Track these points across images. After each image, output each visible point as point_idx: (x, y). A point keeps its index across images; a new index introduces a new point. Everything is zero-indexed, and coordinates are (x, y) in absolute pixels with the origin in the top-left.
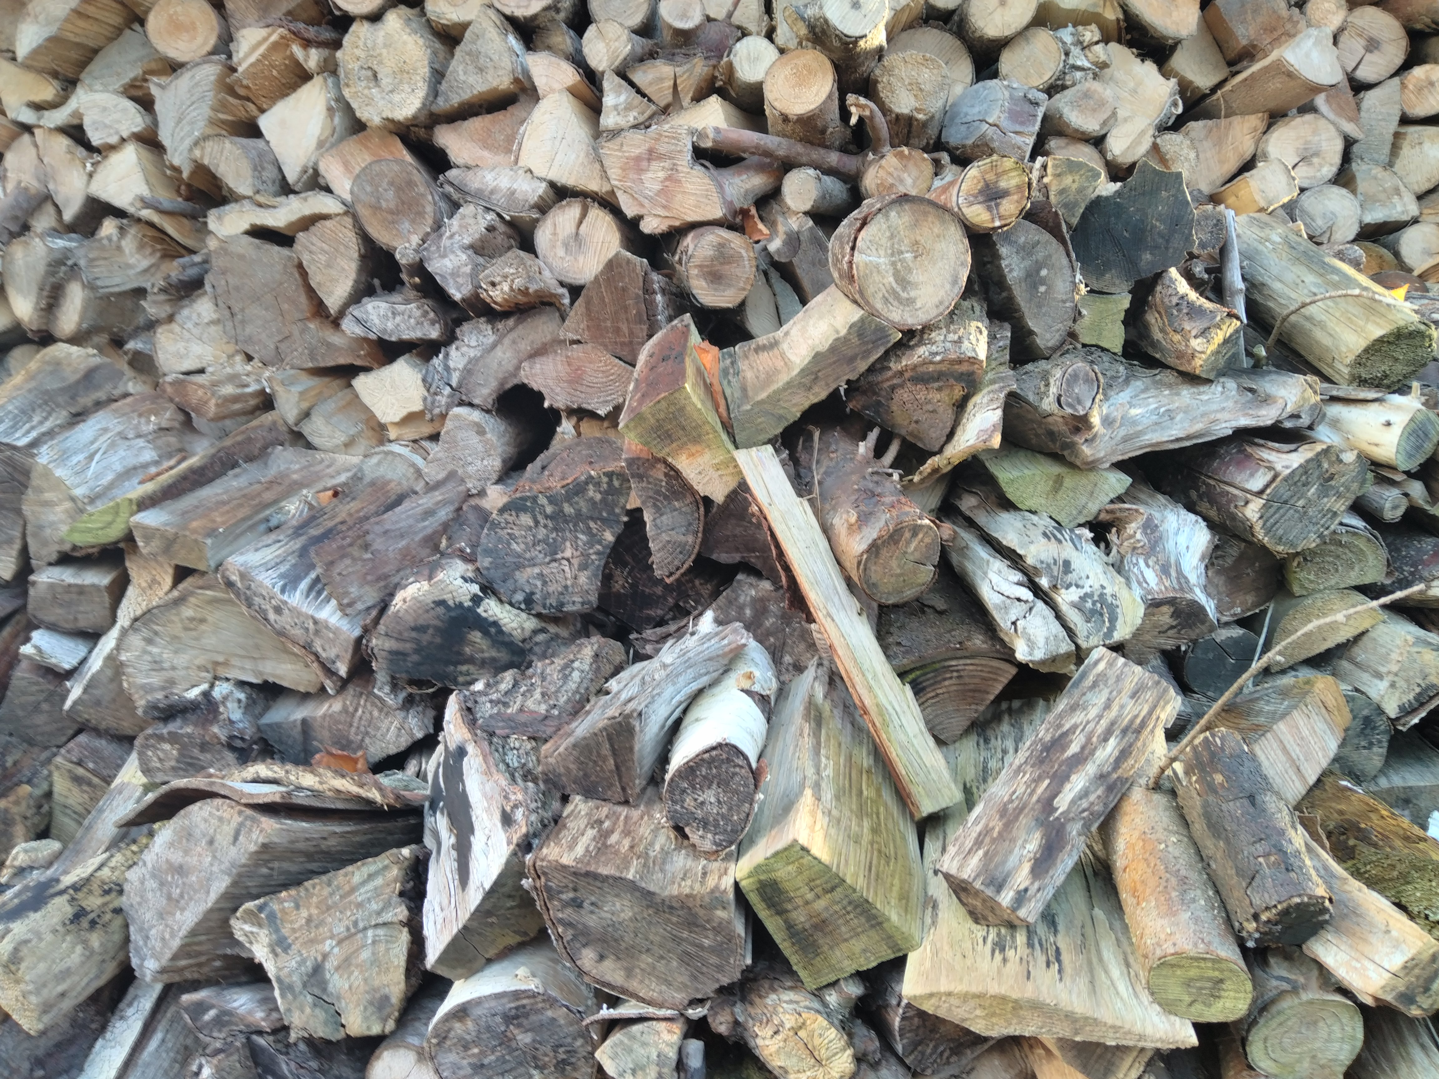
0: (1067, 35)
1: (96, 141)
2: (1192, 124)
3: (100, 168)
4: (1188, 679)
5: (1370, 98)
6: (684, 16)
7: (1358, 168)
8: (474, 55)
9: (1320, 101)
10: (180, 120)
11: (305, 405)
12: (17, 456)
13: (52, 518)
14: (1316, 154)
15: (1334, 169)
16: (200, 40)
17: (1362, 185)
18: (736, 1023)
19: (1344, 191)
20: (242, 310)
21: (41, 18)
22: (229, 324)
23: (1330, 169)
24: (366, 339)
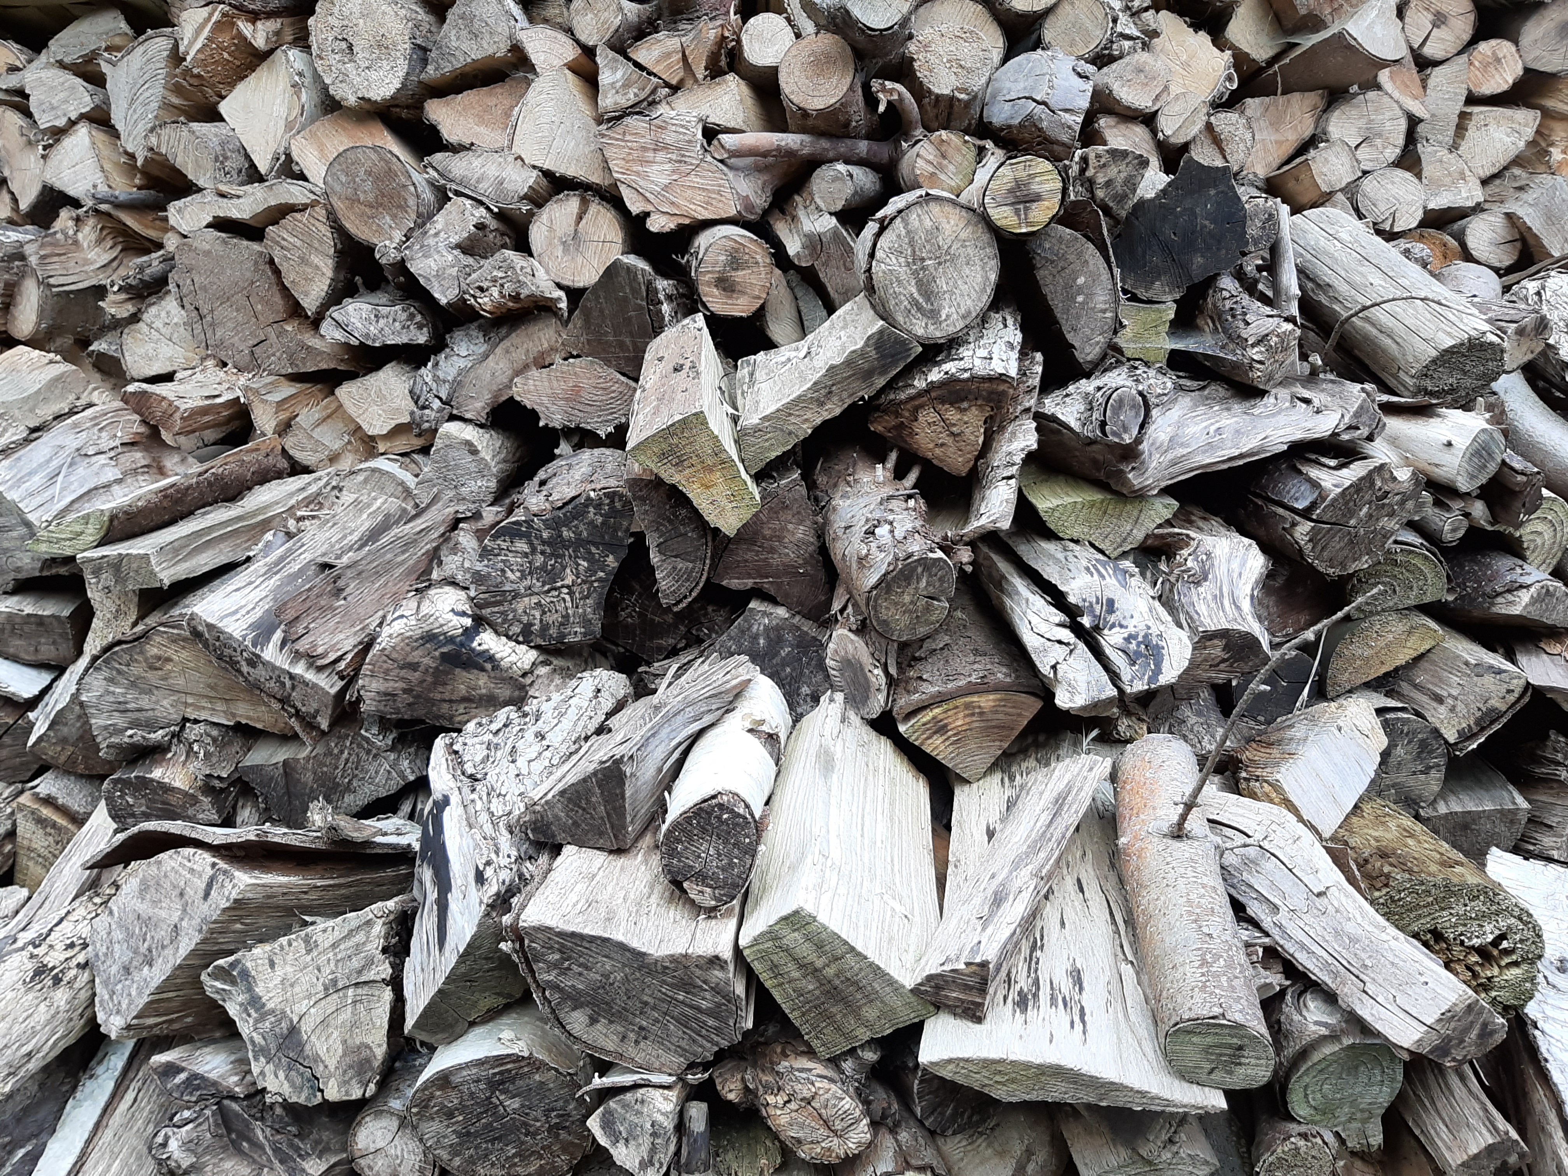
1: (45, 123)
2: (1248, 101)
3: (54, 151)
5: (1436, 75)
7: (1424, 150)
8: (468, 19)
9: (1384, 76)
10: (133, 100)
11: (283, 416)
14: (1379, 135)
15: (1398, 151)
17: (1428, 169)
18: (746, 1091)
19: (1408, 175)
20: (212, 311)
22: (198, 328)
23: (1393, 153)
24: (347, 344)
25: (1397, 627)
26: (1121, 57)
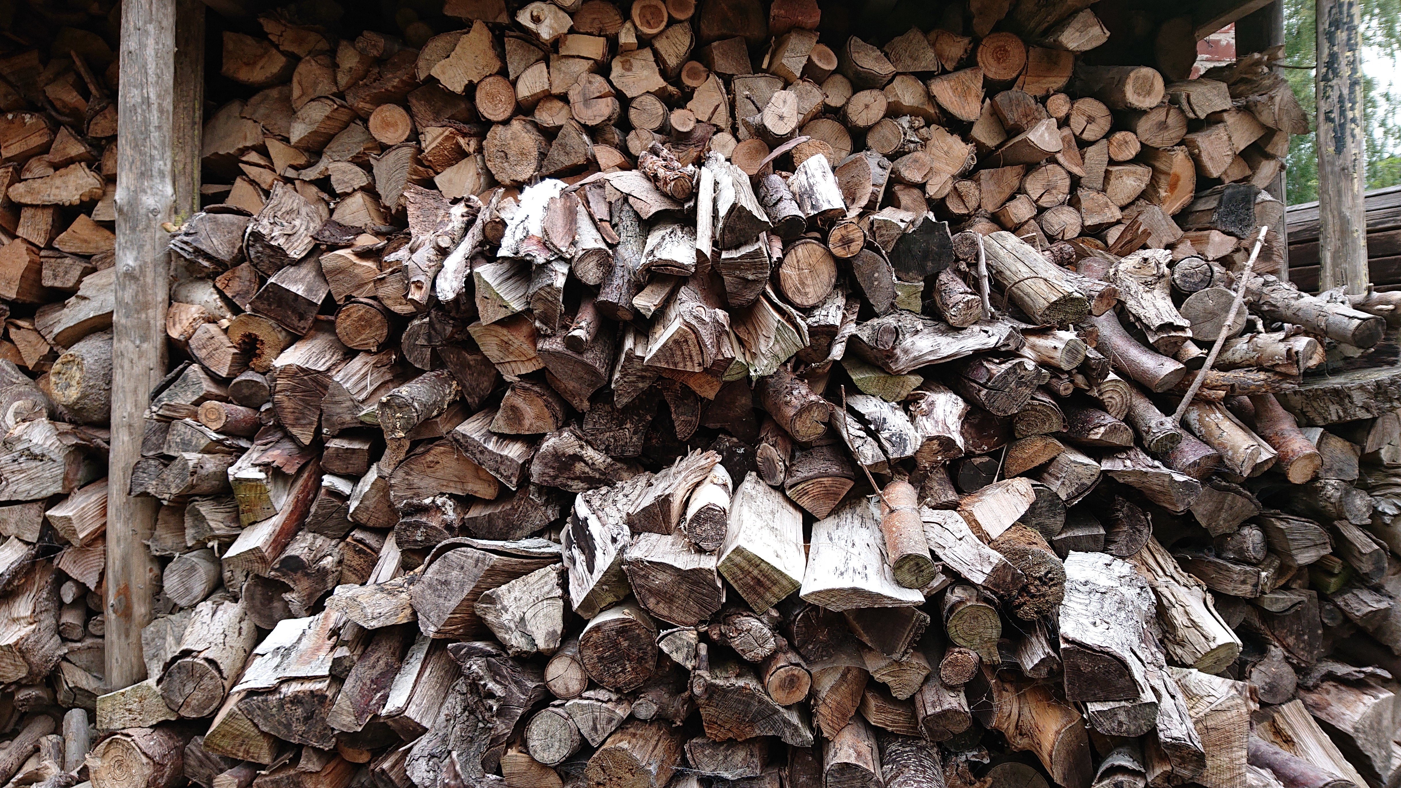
0: (905, 121)
1: (338, 191)
2: (982, 171)
3: (340, 206)
4: (961, 485)
5: (1091, 151)
6: (684, 124)
7: (1082, 194)
8: (564, 146)
10: (389, 180)
12: (320, 377)
13: (339, 411)
14: (1055, 188)
15: (1066, 196)
16: (400, 132)
17: (1084, 204)
18: (722, 634)
19: (1071, 209)
21: (307, 120)
23: (1062, 197)
25: (1040, 444)
26: (909, 152)
